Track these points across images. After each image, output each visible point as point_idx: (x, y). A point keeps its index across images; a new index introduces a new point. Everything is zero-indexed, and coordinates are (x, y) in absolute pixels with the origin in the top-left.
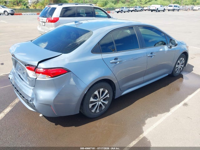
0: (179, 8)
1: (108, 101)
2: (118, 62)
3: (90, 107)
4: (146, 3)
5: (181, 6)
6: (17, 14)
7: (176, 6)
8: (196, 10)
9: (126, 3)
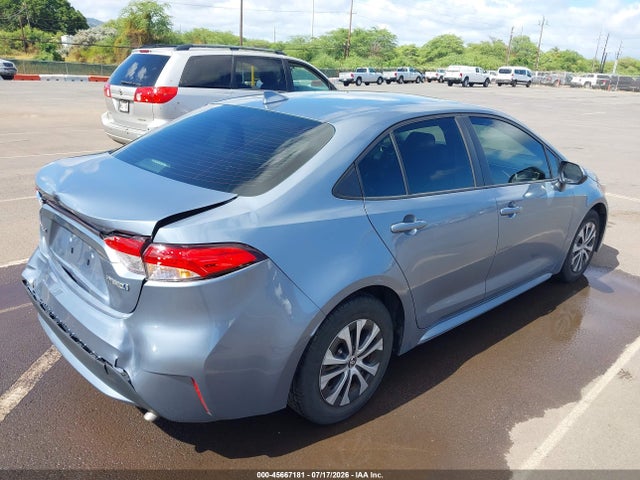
0: (529, 79)
1: (378, 365)
2: (416, 230)
3: (323, 386)
4: (431, 60)
5: (537, 73)
6: (23, 78)
7: (522, 72)
8: (579, 86)
9: (370, 57)
